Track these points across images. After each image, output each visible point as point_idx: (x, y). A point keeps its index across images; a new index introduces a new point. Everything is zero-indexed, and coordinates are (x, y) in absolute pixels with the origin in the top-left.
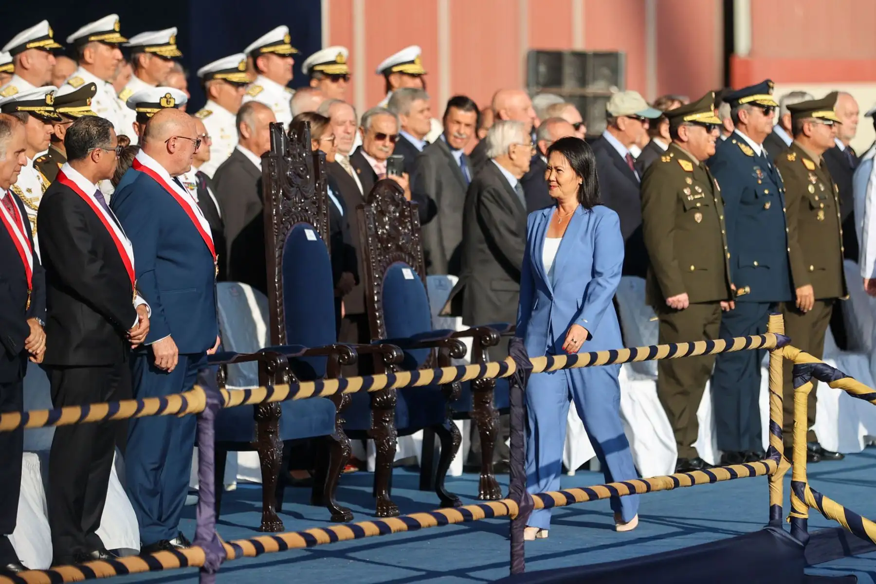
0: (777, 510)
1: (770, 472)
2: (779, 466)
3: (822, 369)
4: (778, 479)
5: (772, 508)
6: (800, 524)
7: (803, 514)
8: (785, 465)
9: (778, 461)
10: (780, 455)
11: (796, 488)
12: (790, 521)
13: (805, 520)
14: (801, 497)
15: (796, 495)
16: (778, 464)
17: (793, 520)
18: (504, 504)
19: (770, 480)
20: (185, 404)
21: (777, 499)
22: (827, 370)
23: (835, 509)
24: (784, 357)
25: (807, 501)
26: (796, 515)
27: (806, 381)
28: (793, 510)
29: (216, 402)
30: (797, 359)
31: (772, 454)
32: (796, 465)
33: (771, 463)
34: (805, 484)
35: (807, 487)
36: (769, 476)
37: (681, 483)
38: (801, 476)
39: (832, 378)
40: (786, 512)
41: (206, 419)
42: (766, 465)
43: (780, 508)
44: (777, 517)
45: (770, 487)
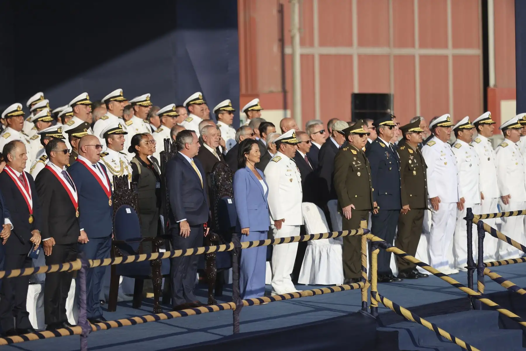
0: (365, 303)
1: (361, 287)
2: (365, 285)
3: (383, 243)
4: (365, 290)
5: (363, 302)
6: (374, 310)
7: (376, 305)
8: (368, 284)
9: (365, 283)
10: (366, 280)
11: (372, 294)
12: (370, 308)
13: (377, 308)
14: (375, 298)
15: (372, 297)
16: (365, 284)
17: (372, 307)
18: (229, 304)
19: (362, 291)
20: (71, 267)
21: (365, 299)
22: (385, 244)
23: (388, 303)
24: (367, 239)
25: (377, 299)
26: (373, 306)
27: (376, 249)
28: (372, 304)
29: (86, 265)
30: (372, 239)
31: (362, 280)
32: (373, 284)
33: (362, 284)
34: (376, 292)
35: (377, 293)
36: (361, 289)
37: (316, 293)
38: (375, 289)
39: (387, 247)
40: (369, 304)
41: (82, 273)
42: (359, 284)
43: (366, 302)
44: (365, 306)
45: (362, 294)
